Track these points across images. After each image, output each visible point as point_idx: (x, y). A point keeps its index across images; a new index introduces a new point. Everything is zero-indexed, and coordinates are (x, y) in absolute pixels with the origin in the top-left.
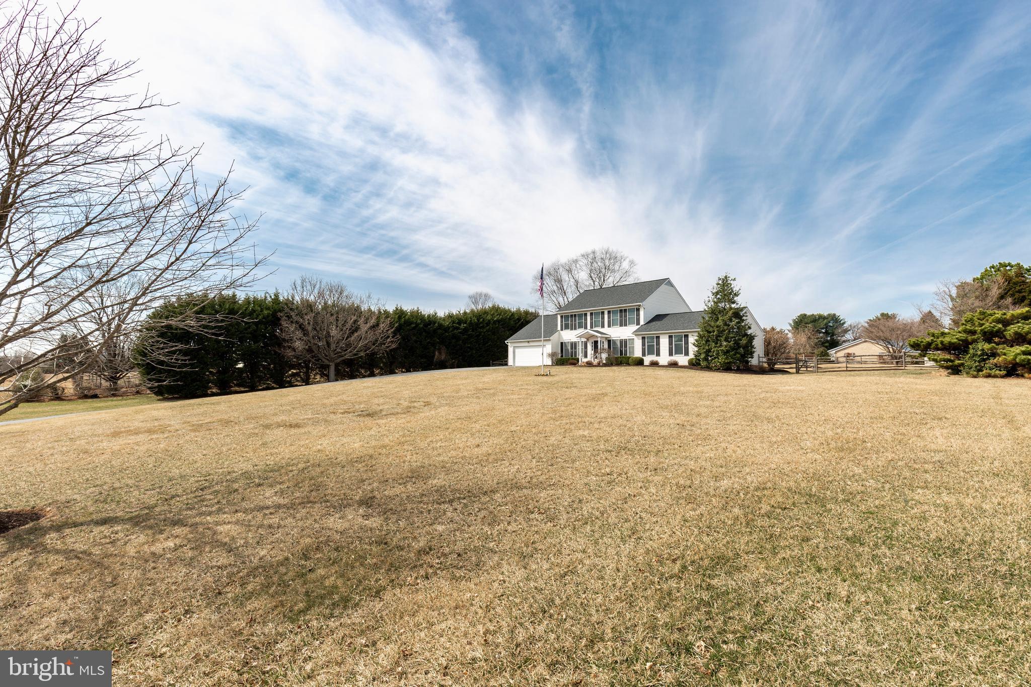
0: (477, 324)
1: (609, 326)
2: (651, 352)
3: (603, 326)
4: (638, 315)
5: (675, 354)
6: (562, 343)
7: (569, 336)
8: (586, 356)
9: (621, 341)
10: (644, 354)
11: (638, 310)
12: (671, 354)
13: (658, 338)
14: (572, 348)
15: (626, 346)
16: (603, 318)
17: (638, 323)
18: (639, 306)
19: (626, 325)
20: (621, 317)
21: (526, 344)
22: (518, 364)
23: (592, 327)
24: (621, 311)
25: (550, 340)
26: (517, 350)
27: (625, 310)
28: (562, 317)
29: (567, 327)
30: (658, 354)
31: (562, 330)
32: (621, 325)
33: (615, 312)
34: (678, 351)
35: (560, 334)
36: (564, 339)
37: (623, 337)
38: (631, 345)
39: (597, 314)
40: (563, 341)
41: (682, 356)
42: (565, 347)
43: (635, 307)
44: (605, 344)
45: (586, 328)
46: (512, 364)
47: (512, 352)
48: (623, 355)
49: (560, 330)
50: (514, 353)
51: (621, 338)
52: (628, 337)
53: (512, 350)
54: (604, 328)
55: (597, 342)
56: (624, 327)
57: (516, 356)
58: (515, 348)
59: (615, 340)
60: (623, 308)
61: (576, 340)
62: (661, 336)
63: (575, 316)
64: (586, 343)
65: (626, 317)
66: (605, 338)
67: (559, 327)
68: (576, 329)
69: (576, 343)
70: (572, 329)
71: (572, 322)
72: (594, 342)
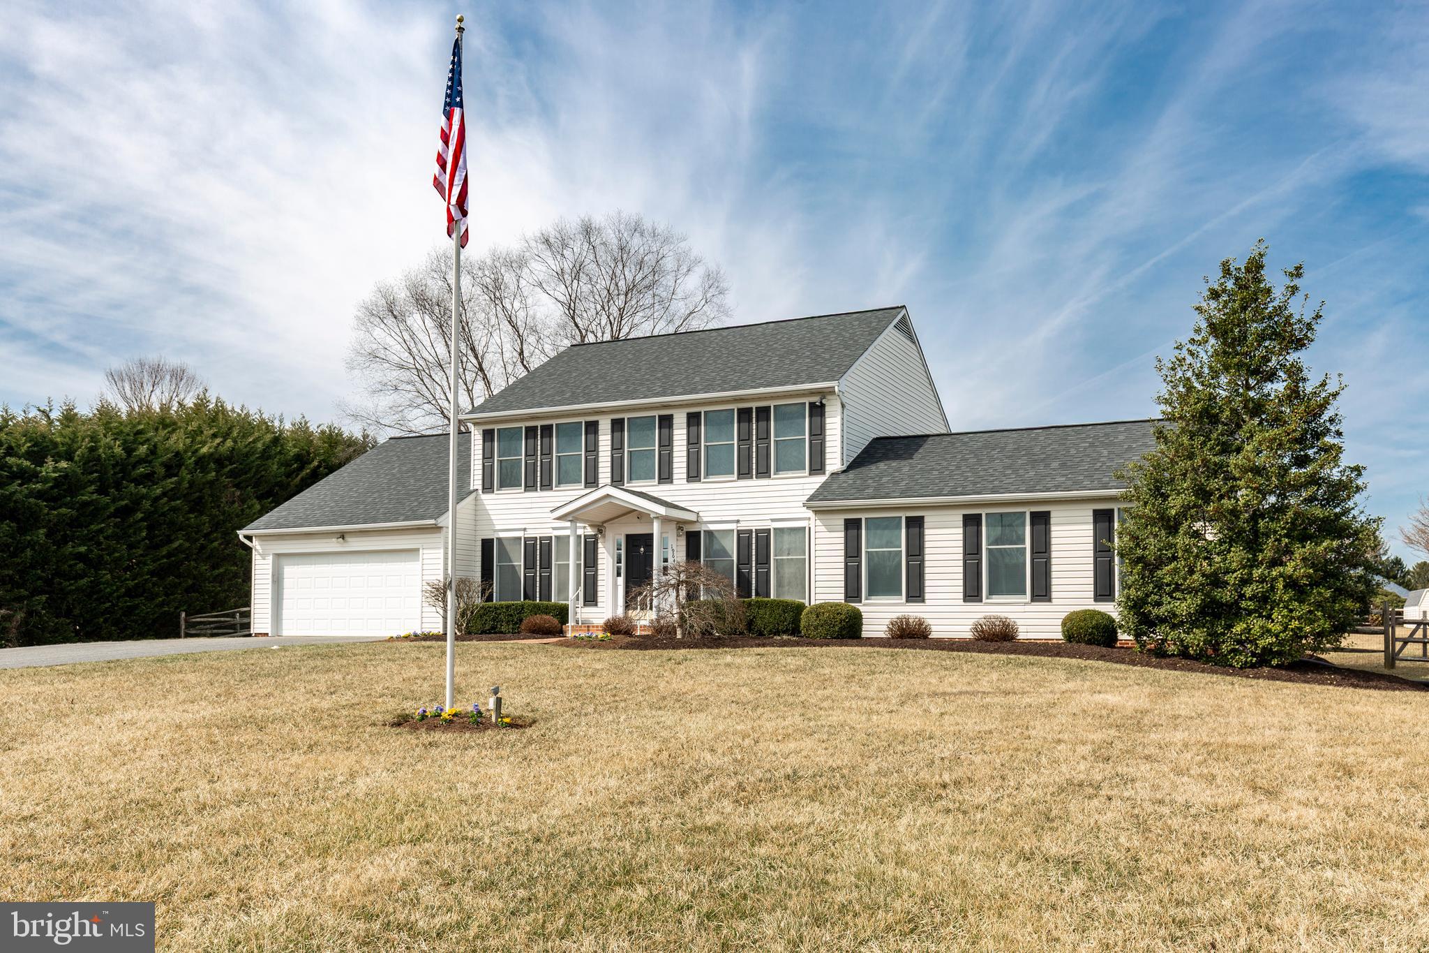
0: (124, 467)
1: (693, 476)
2: (883, 584)
3: (665, 476)
4: (818, 434)
5: (992, 592)
6: (487, 545)
7: (520, 514)
8: (591, 598)
9: (744, 538)
10: (853, 592)
11: (818, 411)
12: (972, 593)
13: (916, 524)
14: (529, 565)
15: (764, 560)
16: (667, 444)
17: (817, 466)
18: (823, 393)
19: (764, 473)
20: (744, 439)
21: (333, 545)
22: (293, 628)
23: (617, 481)
24: (744, 414)
25: (437, 529)
26: (291, 572)
27: (764, 413)
28: (488, 435)
29: (508, 481)
30: (916, 593)
31: (488, 487)
32: (744, 474)
33: (719, 421)
34: (1006, 583)
35: (478, 507)
36: (498, 527)
37: (753, 523)
38: (789, 554)
39: (640, 425)
40: (494, 536)
41: (1026, 604)
42: (499, 561)
43: (807, 400)
44: (673, 550)
45: (592, 481)
46: (268, 631)
47: (270, 577)
48: (753, 597)
49: (480, 488)
50: (277, 580)
51: (744, 526)
52: (773, 520)
53: (270, 567)
54: (680, 491)
55: (647, 539)
56: (754, 482)
57: (285, 597)
58: (283, 561)
59: (716, 534)
60: (754, 405)
61: (551, 530)
62: (930, 518)
63: (547, 431)
64: (592, 544)
65: (767, 439)
66: (682, 523)
67: (477, 478)
68: (547, 485)
69: (546, 542)
70: (531, 486)
71: (532, 456)
72: (634, 542)
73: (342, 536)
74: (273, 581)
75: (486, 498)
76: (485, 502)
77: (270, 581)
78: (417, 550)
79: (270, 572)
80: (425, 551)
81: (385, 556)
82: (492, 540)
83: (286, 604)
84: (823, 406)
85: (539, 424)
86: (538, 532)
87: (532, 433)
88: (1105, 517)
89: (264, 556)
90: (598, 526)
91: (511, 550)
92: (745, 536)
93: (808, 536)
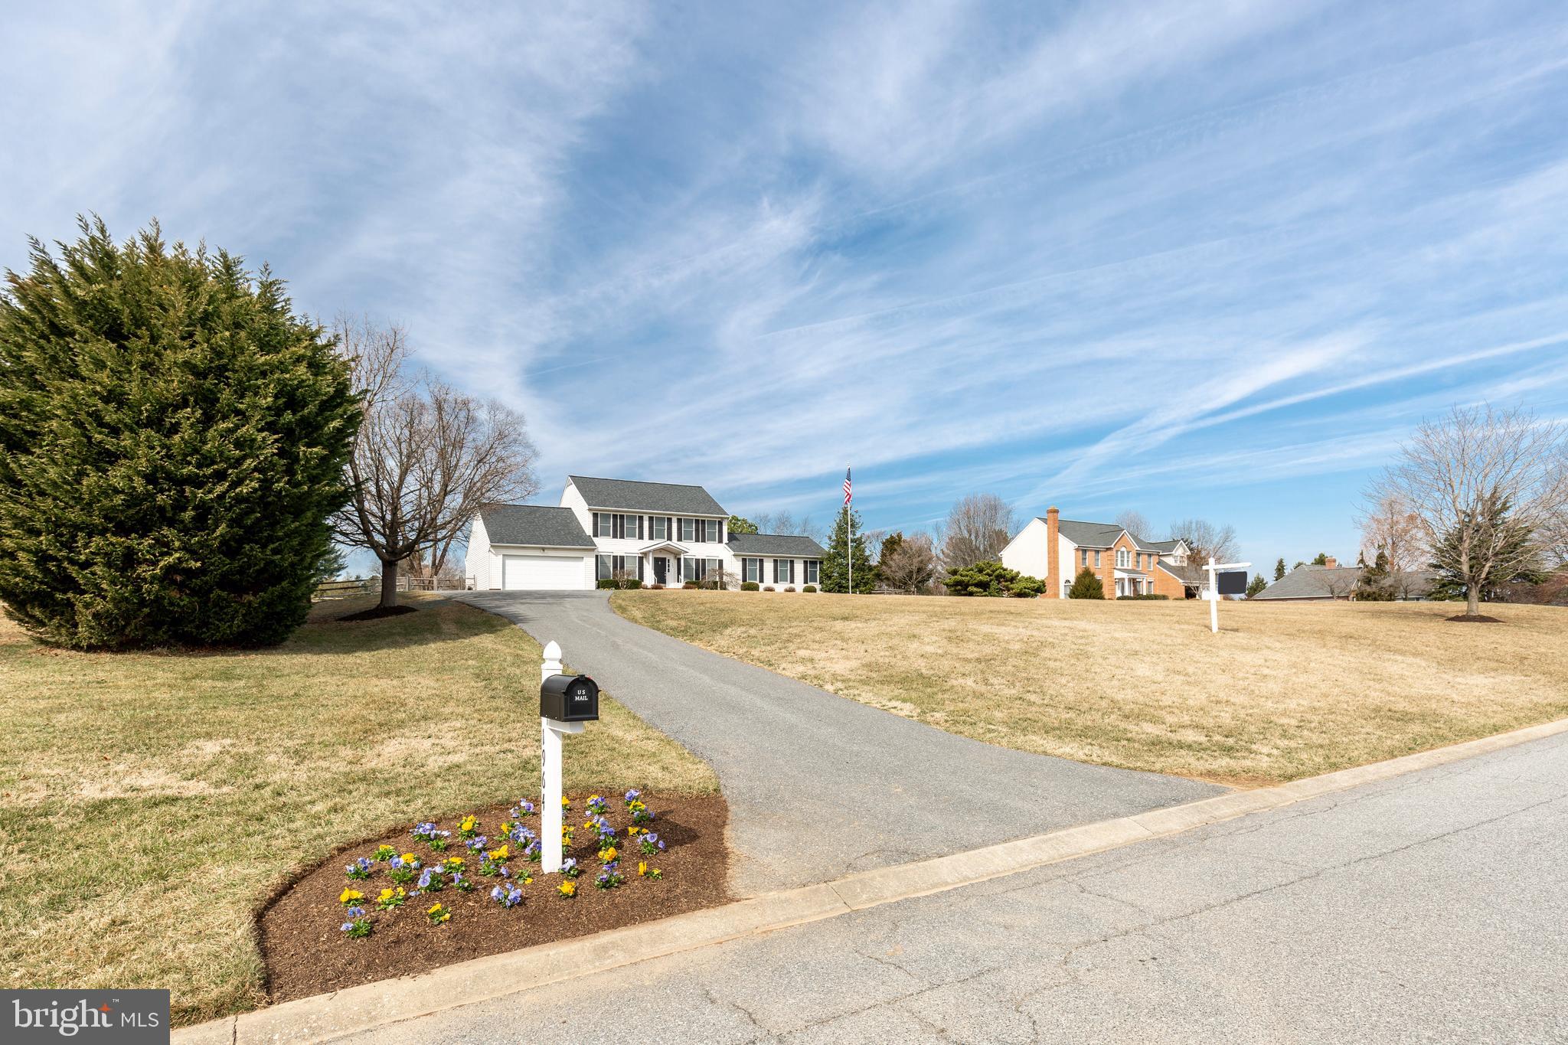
1: (680, 539)
2: (752, 577)
3: (670, 538)
4: (721, 530)
5: (780, 581)
7: (608, 546)
8: (640, 577)
10: (745, 579)
11: (721, 523)
13: (761, 561)
14: (615, 567)
15: (704, 568)
16: (670, 527)
17: (720, 541)
18: (723, 518)
19: (704, 541)
21: (538, 553)
23: (651, 538)
24: (697, 521)
25: (593, 550)
27: (703, 522)
28: (596, 515)
29: (606, 534)
30: (761, 580)
31: (596, 535)
34: (783, 578)
36: (601, 551)
38: (712, 567)
39: (661, 520)
41: (787, 583)
42: (602, 563)
43: (718, 519)
44: (673, 564)
45: (641, 537)
46: (501, 587)
47: (501, 564)
48: (700, 577)
49: (592, 535)
50: (504, 566)
51: (697, 557)
52: (707, 556)
54: (675, 542)
55: (663, 560)
56: (700, 544)
57: (507, 573)
58: (505, 557)
59: (688, 559)
60: (701, 519)
61: (624, 553)
62: (765, 560)
63: (622, 517)
64: (641, 559)
65: (703, 530)
66: (677, 555)
67: (589, 531)
68: (622, 537)
69: (622, 558)
70: (615, 536)
71: (615, 525)
72: (656, 560)
73: (543, 549)
74: (502, 567)
75: (595, 540)
78: (583, 558)
79: (501, 562)
80: (587, 558)
82: (598, 555)
83: (506, 576)
85: (618, 514)
86: (619, 554)
87: (615, 516)
88: (805, 563)
89: (496, 555)
90: (645, 554)
91: (606, 560)
92: (697, 561)
93: (721, 562)
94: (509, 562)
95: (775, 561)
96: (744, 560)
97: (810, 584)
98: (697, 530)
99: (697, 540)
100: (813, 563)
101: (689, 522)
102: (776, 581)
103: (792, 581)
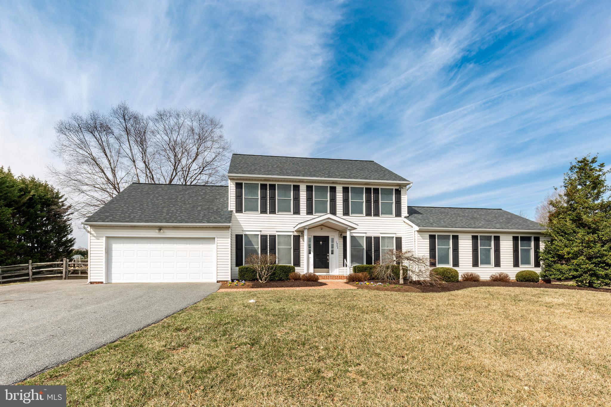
1: (346, 213)
2: (443, 260)
3: (333, 212)
4: (399, 201)
5: (482, 264)
7: (255, 223)
8: (296, 263)
11: (398, 193)
13: (455, 238)
14: (264, 248)
15: (377, 250)
16: (333, 200)
17: (398, 214)
18: (401, 186)
19: (377, 214)
20: (367, 199)
21: (153, 234)
22: (119, 278)
23: (310, 212)
24: (368, 190)
25: (228, 228)
27: (376, 191)
28: (239, 185)
29: (251, 208)
30: (457, 263)
31: (239, 210)
34: (486, 262)
35: (234, 219)
36: (245, 229)
37: (373, 234)
38: (387, 247)
39: (322, 190)
40: (244, 233)
41: (493, 268)
42: (245, 245)
43: (394, 188)
44: (337, 244)
45: (297, 211)
46: (104, 280)
47: (104, 249)
48: (373, 264)
49: (235, 210)
50: (108, 252)
51: (369, 235)
52: (381, 233)
53: (104, 244)
54: (339, 218)
55: (326, 239)
56: (373, 218)
57: (113, 261)
58: (112, 241)
59: (356, 238)
60: (372, 187)
61: (275, 232)
62: (461, 236)
63: (272, 187)
64: (297, 239)
65: (376, 201)
66: (342, 232)
67: (232, 205)
68: (273, 212)
69: (273, 238)
70: (264, 211)
71: (264, 198)
72: (317, 239)
73: (160, 228)
74: (106, 252)
75: (238, 216)
76: (237, 217)
77: (104, 252)
78: (214, 238)
79: (104, 247)
80: (218, 239)
81: (188, 241)
82: (242, 235)
83: (111, 264)
84: (400, 191)
85: (268, 183)
86: (268, 233)
87: (264, 187)
88: (515, 239)
89: (98, 238)
90: (301, 231)
91: (253, 240)
92: (369, 239)
93: (399, 240)
94: (116, 247)
95: (475, 238)
96: (432, 238)
97: (523, 268)
98: (368, 201)
99: (368, 214)
100: (526, 239)
101: (357, 191)
102: (475, 264)
103: (498, 264)
